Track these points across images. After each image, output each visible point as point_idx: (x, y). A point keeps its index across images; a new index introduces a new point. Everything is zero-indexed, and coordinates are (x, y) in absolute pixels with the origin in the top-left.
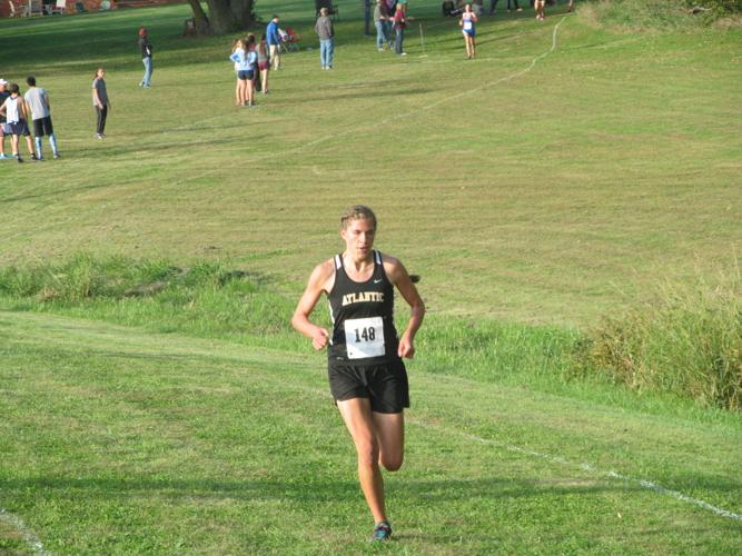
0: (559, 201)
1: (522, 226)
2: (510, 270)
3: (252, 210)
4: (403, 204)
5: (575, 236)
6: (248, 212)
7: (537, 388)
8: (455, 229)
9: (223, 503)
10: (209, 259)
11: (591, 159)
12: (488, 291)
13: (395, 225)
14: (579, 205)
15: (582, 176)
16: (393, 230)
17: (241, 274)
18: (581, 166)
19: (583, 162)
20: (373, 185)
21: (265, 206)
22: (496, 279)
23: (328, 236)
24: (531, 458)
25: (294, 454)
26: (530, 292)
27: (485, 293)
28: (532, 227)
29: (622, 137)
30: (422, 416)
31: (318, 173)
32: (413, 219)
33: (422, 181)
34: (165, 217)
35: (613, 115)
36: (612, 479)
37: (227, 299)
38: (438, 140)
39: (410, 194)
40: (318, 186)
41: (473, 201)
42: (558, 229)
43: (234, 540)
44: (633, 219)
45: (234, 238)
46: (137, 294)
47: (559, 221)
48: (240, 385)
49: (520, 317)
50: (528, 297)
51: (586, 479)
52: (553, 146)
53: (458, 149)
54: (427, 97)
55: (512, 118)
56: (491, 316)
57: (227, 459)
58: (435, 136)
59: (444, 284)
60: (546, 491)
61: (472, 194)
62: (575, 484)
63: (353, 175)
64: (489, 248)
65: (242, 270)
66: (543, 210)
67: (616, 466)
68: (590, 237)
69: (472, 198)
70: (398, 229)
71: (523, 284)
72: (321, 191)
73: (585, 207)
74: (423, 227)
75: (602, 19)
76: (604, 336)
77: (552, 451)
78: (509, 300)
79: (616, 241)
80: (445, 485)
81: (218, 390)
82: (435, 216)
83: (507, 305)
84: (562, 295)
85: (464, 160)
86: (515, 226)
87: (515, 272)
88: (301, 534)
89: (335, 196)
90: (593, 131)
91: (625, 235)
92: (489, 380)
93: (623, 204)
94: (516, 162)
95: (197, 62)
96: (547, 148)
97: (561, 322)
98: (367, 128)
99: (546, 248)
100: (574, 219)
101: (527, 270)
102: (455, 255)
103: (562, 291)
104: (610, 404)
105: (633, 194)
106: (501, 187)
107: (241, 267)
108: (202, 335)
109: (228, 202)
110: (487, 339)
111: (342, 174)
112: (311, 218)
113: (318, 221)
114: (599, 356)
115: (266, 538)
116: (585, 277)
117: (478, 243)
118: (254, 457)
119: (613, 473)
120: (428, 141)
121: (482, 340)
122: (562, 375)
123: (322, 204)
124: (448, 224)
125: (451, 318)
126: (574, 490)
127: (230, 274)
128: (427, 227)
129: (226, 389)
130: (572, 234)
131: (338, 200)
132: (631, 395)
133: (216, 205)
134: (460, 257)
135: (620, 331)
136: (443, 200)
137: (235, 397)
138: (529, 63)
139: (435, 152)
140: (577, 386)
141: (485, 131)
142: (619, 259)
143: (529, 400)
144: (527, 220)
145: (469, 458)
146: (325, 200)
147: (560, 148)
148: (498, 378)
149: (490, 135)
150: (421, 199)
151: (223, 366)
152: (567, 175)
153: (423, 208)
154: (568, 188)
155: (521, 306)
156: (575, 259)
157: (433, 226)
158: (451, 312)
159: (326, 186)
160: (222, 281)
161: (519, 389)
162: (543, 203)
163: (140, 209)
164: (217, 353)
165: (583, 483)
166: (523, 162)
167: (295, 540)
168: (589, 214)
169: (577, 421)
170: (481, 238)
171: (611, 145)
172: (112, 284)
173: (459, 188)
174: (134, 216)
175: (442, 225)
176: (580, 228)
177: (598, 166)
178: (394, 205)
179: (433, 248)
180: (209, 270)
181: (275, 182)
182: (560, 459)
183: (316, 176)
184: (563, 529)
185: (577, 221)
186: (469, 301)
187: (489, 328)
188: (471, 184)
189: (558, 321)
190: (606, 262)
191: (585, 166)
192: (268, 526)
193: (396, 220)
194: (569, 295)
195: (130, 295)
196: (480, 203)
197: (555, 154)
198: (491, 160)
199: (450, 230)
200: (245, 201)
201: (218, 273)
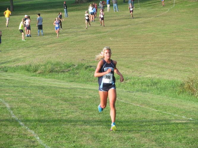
0: (176, 47)
1: (166, 53)
2: (163, 65)
3: (94, 49)
4: (134, 47)
5: (180, 56)
6: (93, 50)
7: (170, 96)
8: (148, 54)
9: (87, 127)
10: (82, 63)
11: (184, 36)
12: (157, 71)
13: (132, 53)
14: (181, 47)
15: (182, 40)
16: (131, 54)
17: (91, 66)
18: (181, 37)
19: (182, 36)
20: (126, 42)
21: (97, 48)
22: (159, 67)
24: (169, 115)
25: (106, 114)
26: (168, 71)
27: (156, 71)
28: (168, 54)
29: (192, 29)
30: (140, 104)
31: (111, 39)
32: (137, 51)
33: (139, 41)
34: (70, 51)
35: (190, 24)
36: (190, 120)
37: (87, 73)
38: (143, 31)
39: (136, 45)
40: (111, 43)
41: (153, 47)
42: (175, 54)
43: (90, 137)
44: (195, 51)
45: (89, 57)
46: (63, 72)
47: (176, 52)
48: (91, 96)
49: (165, 77)
50: (168, 72)
51: (183, 120)
52: (174, 32)
53: (149, 33)
54: (140, 19)
55: (163, 25)
56: (158, 77)
57: (88, 115)
58: (142, 29)
59: (145, 69)
60: (173, 124)
61: (153, 45)
62: (181, 122)
63: (121, 40)
64: (157, 59)
65: (91, 65)
66: (172, 49)
67: (192, 117)
68: (184, 56)
69: (152, 46)
70: (133, 54)
71: (166, 69)
72: (112, 44)
73: (183, 48)
74: (139, 54)
76: (188, 82)
77: (175, 113)
78: (162, 73)
79: (191, 57)
80: (146, 122)
81: (85, 97)
82: (142, 51)
83: (162, 74)
84: (177, 72)
85: (150, 36)
86: (164, 53)
87: (164, 66)
88: (108, 135)
89: (116, 45)
90: (185, 28)
91: (193, 56)
92: (158, 94)
93: (193, 47)
94: (164, 36)
95: (79, 10)
96: (172, 32)
97: (177, 79)
98: (124, 27)
99: (172, 59)
101: (167, 65)
102: (148, 61)
103: (177, 70)
104: (190, 100)
105: (195, 45)
106: (160, 43)
107: (91, 64)
108: (81, 82)
109: (88, 47)
110: (157, 83)
111: (118, 40)
114: (187, 88)
115: (98, 136)
116: (183, 67)
117: (154, 58)
118: (95, 115)
119: (191, 119)
120: (140, 31)
121: (155, 84)
122: (177, 93)
124: (146, 53)
125: (147, 78)
126: (180, 123)
127: (88, 67)
128: (140, 53)
129: (87, 97)
130: (179, 55)
132: (195, 98)
133: (84, 48)
134: (149, 62)
135: (192, 81)
136: (145, 46)
137: (90, 99)
138: (168, 10)
139: (142, 34)
140: (181, 96)
141: (156, 28)
142: (192, 62)
143: (168, 100)
144: (167, 52)
145: (152, 115)
146: (113, 46)
147: (176, 32)
148: (160, 94)
150: (139, 46)
151: (86, 91)
152: (178, 40)
153: (139, 48)
154: (178, 43)
155: (166, 75)
156: (180, 62)
157: (142, 53)
158: (147, 76)
160: (86, 68)
161: (165, 96)
162: (171, 47)
163: (64, 49)
164: (85, 87)
165: (183, 121)
166: (166, 36)
167: (106, 136)
168: (184, 50)
169: (181, 105)
170: (155, 57)
171: (189, 32)
172: (57, 69)
173: (149, 43)
174: (62, 51)
176: (182, 54)
177: (186, 37)
178: (132, 48)
179: (142, 59)
180: (82, 65)
181: (100, 42)
182: (177, 115)
183: (111, 40)
184: (177, 134)
185: (181, 52)
186: (152, 73)
187: (157, 80)
188: (152, 42)
189: (176, 79)
190: (188, 63)
191: (183, 37)
192: (99, 133)
193: (132, 52)
194: (178, 72)
195: (62, 72)
196: (155, 47)
197: (175, 34)
198: (158, 36)
199: (147, 54)
200: (92, 47)
201: (85, 66)
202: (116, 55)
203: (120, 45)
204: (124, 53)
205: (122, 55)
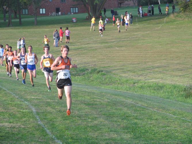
0: (172, 56)
4: (137, 56)
6: (103, 57)
10: (95, 68)
11: (178, 46)
12: (159, 76)
13: (136, 60)
14: (177, 56)
15: (177, 50)
16: (135, 61)
17: (102, 71)
18: (176, 48)
19: (176, 47)
20: (129, 51)
21: (106, 56)
23: (121, 63)
28: (167, 61)
29: (183, 42)
30: (156, 108)
31: (117, 49)
32: (140, 59)
33: (141, 51)
34: (84, 58)
35: (180, 37)
38: (143, 42)
39: (138, 54)
41: (153, 55)
42: (173, 62)
44: (190, 60)
46: (79, 75)
47: (173, 60)
49: (168, 82)
52: (169, 43)
53: (148, 44)
54: (139, 33)
55: (158, 37)
56: (161, 82)
58: (142, 41)
61: (152, 54)
63: (125, 49)
64: (158, 66)
66: (169, 58)
68: (181, 64)
71: (167, 74)
72: (118, 52)
73: (178, 57)
75: (175, 17)
79: (187, 65)
82: (144, 59)
83: (164, 79)
84: (177, 77)
85: (150, 46)
86: (163, 61)
89: (121, 54)
90: (177, 40)
91: (189, 63)
93: (187, 56)
94: (161, 47)
96: (167, 44)
98: (127, 39)
100: (176, 59)
105: (189, 54)
106: (158, 52)
107: (102, 69)
108: (95, 85)
109: (98, 55)
110: (162, 87)
111: (123, 49)
112: (116, 58)
113: (118, 59)
116: (181, 73)
118: (118, 121)
120: (140, 42)
122: (184, 97)
123: (119, 56)
124: (148, 60)
125: (153, 82)
127: (100, 71)
128: (143, 61)
129: (106, 100)
130: (176, 63)
131: (123, 55)
133: (95, 56)
136: (146, 55)
137: (109, 102)
138: (160, 26)
139: (143, 44)
140: (189, 100)
141: (153, 40)
144: (165, 60)
146: (119, 55)
149: (154, 41)
150: (141, 55)
152: (173, 50)
153: (142, 56)
154: (173, 53)
155: (168, 80)
156: (178, 69)
157: (144, 61)
159: (119, 52)
160: (98, 72)
162: (169, 56)
163: (79, 56)
166: (163, 47)
168: (179, 58)
170: (156, 64)
171: (181, 43)
172: (73, 73)
173: (149, 52)
174: (77, 58)
175: (146, 60)
176: (178, 62)
177: (179, 48)
178: (135, 56)
179: (145, 66)
180: (95, 70)
181: (108, 51)
185: (177, 60)
186: (155, 78)
187: (162, 85)
188: (152, 51)
189: (178, 83)
191: (177, 48)
195: (78, 75)
196: (154, 55)
197: (170, 45)
198: (156, 46)
199: (148, 62)
200: (102, 55)
201: (97, 71)
202: (122, 62)
203: (125, 54)
204: (129, 61)
205: (127, 62)
